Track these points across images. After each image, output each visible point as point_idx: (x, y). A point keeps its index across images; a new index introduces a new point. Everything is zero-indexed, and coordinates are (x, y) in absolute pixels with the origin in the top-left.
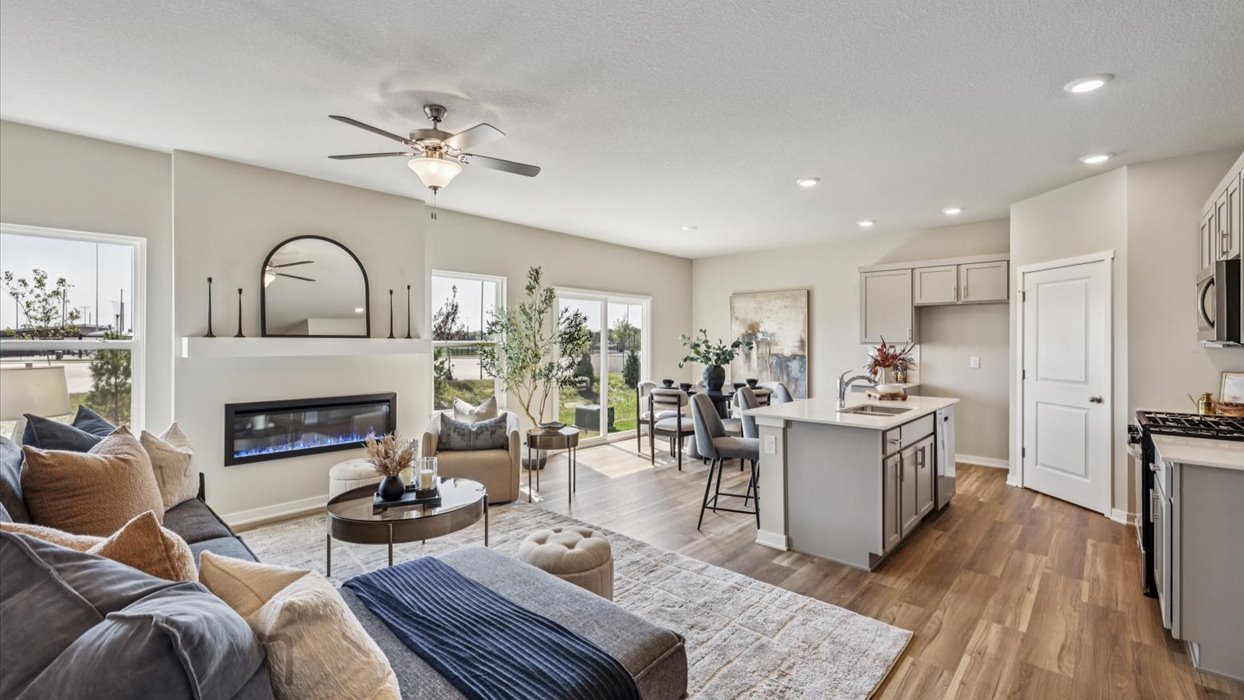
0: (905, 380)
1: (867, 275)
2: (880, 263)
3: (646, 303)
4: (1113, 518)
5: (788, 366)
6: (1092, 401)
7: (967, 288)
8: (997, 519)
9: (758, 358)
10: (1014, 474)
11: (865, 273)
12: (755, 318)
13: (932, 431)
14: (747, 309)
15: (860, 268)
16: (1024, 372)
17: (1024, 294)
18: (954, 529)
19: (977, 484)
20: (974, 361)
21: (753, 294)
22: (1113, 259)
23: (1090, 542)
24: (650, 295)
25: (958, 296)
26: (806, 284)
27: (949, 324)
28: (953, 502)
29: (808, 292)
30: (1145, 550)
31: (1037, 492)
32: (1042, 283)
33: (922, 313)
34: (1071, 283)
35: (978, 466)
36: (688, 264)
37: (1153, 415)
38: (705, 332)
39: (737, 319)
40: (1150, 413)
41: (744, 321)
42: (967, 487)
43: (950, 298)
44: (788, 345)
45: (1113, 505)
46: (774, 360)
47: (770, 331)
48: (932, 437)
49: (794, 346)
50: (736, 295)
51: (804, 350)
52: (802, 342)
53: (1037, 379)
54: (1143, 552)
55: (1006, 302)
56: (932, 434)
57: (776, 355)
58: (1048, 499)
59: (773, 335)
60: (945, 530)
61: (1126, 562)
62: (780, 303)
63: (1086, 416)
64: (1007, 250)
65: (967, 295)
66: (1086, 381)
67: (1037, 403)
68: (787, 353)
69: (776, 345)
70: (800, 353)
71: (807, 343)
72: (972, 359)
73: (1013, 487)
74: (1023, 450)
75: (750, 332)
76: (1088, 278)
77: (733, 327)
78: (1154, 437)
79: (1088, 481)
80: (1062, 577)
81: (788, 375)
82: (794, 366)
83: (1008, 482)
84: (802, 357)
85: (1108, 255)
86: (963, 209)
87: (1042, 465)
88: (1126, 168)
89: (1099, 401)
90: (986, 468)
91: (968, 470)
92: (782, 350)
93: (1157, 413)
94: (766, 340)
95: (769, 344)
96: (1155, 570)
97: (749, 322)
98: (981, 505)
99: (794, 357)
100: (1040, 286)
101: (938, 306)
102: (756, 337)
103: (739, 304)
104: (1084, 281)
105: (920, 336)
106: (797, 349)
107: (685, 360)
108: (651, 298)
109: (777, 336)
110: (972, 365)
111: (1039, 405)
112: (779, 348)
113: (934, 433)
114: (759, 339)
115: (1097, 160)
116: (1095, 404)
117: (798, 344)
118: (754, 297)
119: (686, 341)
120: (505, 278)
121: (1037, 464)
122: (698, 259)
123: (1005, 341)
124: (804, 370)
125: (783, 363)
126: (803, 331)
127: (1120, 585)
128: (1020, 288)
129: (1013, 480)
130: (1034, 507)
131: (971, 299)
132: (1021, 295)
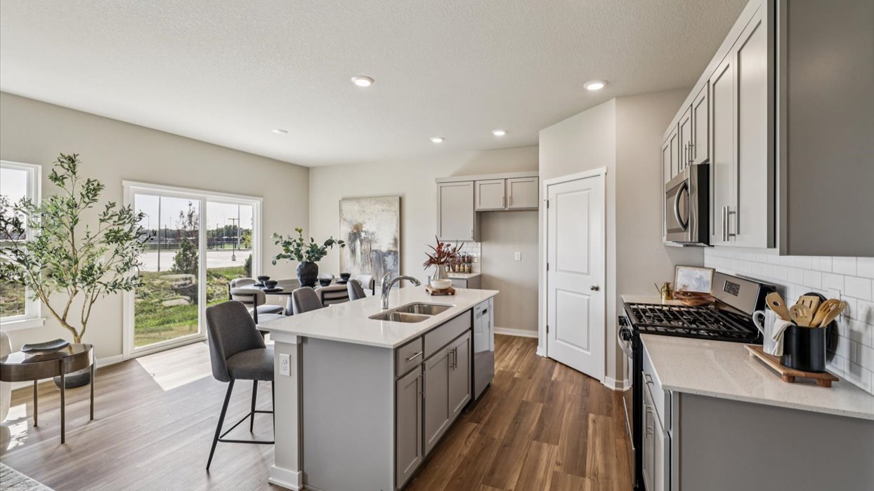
0: (470, 271)
1: (442, 185)
2: (454, 175)
3: (257, 203)
4: (607, 385)
5: (384, 261)
6: (592, 289)
7: (511, 198)
8: (524, 399)
9: (361, 254)
10: (542, 347)
11: (441, 184)
12: (360, 221)
13: (470, 326)
14: (352, 210)
15: (436, 179)
16: (548, 264)
17: (548, 202)
18: (486, 418)
19: (516, 357)
20: (517, 255)
21: (357, 199)
22: (606, 174)
23: (591, 416)
24: (262, 196)
25: (505, 205)
26: (398, 191)
27: (500, 226)
28: (493, 382)
29: (401, 199)
30: (635, 446)
31: (556, 361)
32: (559, 194)
33: (482, 217)
34: (578, 193)
35: (520, 337)
36: (304, 172)
37: (635, 307)
38: (300, 231)
39: (345, 220)
40: (634, 304)
41: (351, 222)
42: (506, 363)
43: (499, 205)
44: (384, 243)
45: (606, 374)
46: (374, 255)
47: (371, 231)
48: (470, 331)
49: (390, 244)
50: (344, 199)
51: (396, 247)
52: (395, 239)
53: (556, 271)
54: (633, 449)
55: (536, 210)
56: (470, 329)
57: (376, 251)
58: (563, 367)
59: (373, 234)
60: (478, 422)
61: (617, 440)
62: (379, 207)
63: (588, 300)
64: (537, 168)
65: (512, 203)
66: (588, 273)
67: (556, 290)
68: (384, 249)
69: (376, 242)
70: (394, 249)
71: (400, 241)
72: (516, 253)
73: (541, 357)
74: (547, 327)
75: (355, 231)
76: (590, 189)
77: (342, 227)
78: (642, 336)
79: (589, 353)
80: (569, 475)
81: (385, 268)
82: (390, 260)
83: (537, 353)
84: (395, 252)
85: (602, 170)
86: (507, 132)
87: (560, 339)
88: (614, 99)
89: (597, 289)
90: (525, 338)
91: (511, 343)
92: (380, 246)
93: (638, 304)
94: (368, 238)
95: (370, 242)
96: (644, 470)
97: (354, 223)
98: (515, 380)
99: (389, 252)
100: (558, 196)
101: (493, 211)
102: (360, 236)
103: (347, 207)
104: (587, 192)
105: (481, 235)
106: (391, 246)
107: (278, 257)
108: (262, 199)
109: (376, 235)
110: (516, 258)
111: (558, 291)
112: (378, 245)
113: (472, 328)
114: (362, 238)
115: (595, 87)
116: (594, 291)
117: (392, 242)
118: (359, 202)
119: (278, 239)
120: (40, 167)
121: (556, 339)
122: (313, 168)
123: (536, 240)
124: (397, 263)
125: (380, 257)
126: (397, 231)
127: (614, 475)
128: (545, 198)
129: (541, 352)
130: (553, 379)
131: (515, 206)
132: (546, 203)
